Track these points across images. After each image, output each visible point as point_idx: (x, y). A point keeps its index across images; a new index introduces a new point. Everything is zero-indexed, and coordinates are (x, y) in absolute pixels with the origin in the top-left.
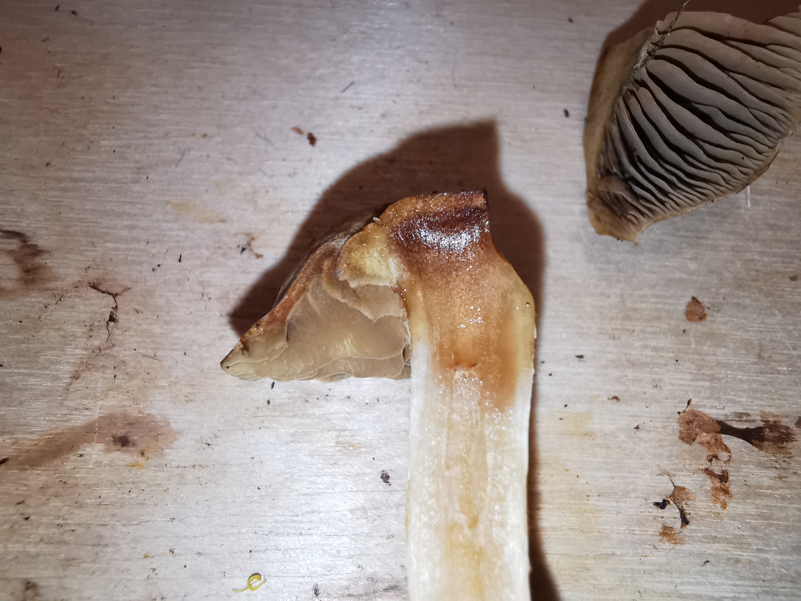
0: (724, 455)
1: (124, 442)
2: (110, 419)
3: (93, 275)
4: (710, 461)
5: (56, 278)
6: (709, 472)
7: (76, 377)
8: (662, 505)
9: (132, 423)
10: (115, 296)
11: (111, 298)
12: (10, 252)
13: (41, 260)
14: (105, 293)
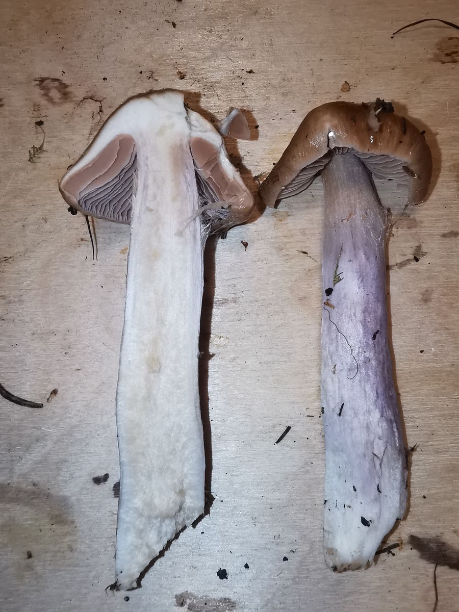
3: (90, 94)
5: (76, 97)
7: (91, 134)
10: (100, 101)
11: (99, 103)
12: (56, 87)
13: (68, 90)
14: (96, 101)
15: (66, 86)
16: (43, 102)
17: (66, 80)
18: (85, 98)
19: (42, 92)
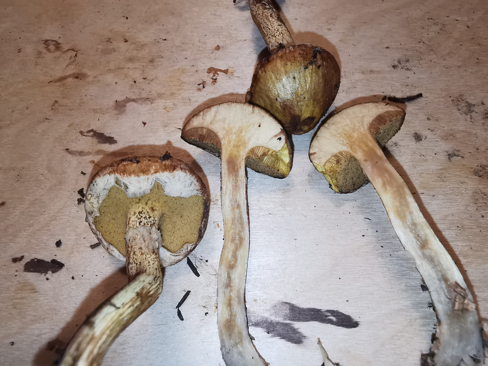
0: (216, 75)
1: (77, 78)
2: (74, 74)
3: (71, 48)
4: (213, 76)
5: (64, 49)
6: (212, 79)
7: (67, 67)
8: (199, 85)
9: (79, 74)
11: (76, 52)
12: (53, 44)
13: (60, 45)
14: (74, 51)
15: (59, 44)
16: (44, 51)
17: (60, 41)
18: (68, 50)
19: (45, 46)
